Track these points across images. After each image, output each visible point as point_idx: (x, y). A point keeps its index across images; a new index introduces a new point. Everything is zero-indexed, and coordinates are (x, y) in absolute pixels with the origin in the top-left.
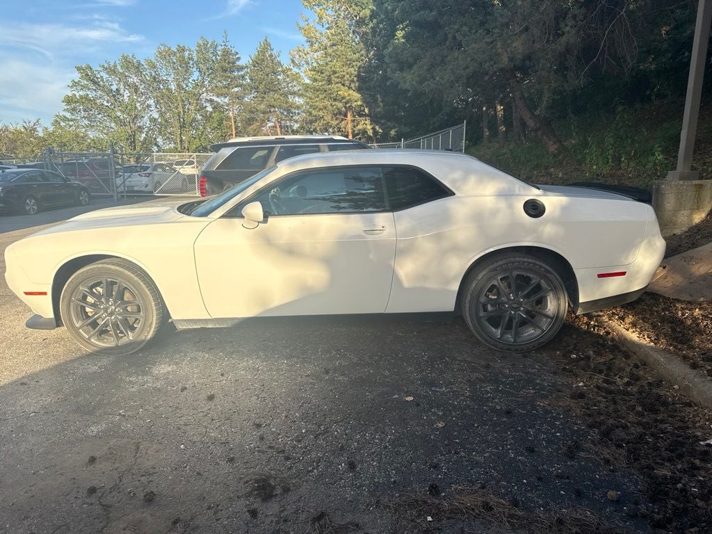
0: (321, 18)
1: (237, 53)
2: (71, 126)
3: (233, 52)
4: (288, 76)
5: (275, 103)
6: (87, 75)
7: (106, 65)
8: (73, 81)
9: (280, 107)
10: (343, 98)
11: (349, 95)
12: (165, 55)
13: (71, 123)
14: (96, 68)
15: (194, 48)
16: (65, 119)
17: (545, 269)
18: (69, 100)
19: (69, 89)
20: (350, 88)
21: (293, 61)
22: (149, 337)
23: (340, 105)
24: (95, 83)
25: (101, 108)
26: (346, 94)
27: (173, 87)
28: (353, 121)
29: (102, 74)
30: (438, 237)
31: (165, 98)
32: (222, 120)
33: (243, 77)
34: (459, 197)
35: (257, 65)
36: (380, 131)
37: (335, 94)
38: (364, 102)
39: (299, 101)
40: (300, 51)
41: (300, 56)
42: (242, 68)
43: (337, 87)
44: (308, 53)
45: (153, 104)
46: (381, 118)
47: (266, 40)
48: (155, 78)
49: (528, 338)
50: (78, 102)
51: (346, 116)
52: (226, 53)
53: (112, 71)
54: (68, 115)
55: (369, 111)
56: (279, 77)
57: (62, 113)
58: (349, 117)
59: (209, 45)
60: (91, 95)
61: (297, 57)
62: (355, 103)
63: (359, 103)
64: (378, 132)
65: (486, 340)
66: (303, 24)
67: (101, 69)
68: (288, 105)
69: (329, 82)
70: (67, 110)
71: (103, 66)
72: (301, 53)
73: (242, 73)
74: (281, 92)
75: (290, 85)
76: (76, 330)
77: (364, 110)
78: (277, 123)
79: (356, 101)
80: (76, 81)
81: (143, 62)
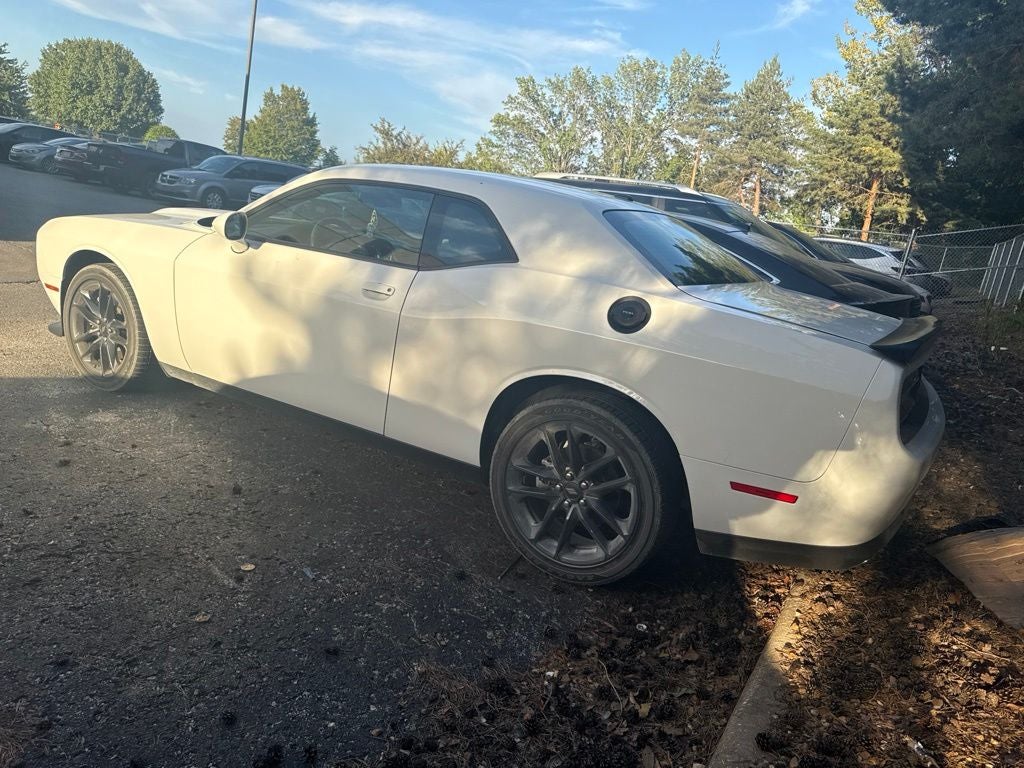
0: (880, 31)
1: (727, 76)
2: (493, 154)
3: (722, 73)
4: (794, 116)
5: (762, 155)
6: (527, 90)
7: (554, 80)
8: (510, 96)
9: (767, 160)
10: (870, 157)
11: (880, 154)
12: (630, 71)
13: (495, 150)
14: (540, 80)
15: (669, 64)
16: (490, 144)
17: (626, 436)
18: (499, 121)
19: (503, 106)
20: (887, 143)
21: (815, 96)
22: (129, 375)
23: (861, 167)
24: (535, 101)
25: (535, 135)
26: (875, 152)
27: (629, 117)
28: (880, 196)
29: (545, 90)
30: (460, 326)
31: (615, 131)
32: (679, 170)
33: (726, 111)
34: (521, 267)
35: (751, 95)
36: (924, 219)
37: (857, 151)
38: (904, 168)
39: (800, 154)
40: (830, 80)
41: (827, 89)
42: (727, 98)
43: (864, 140)
44: (842, 85)
45: (600, 138)
46: (934, 199)
47: (775, 60)
48: (609, 103)
49: (583, 560)
50: (508, 124)
51: (869, 187)
52: (712, 75)
53: (557, 88)
54: (494, 139)
55: (910, 184)
56: (780, 116)
57: (488, 136)
58: (875, 189)
59: (690, 62)
60: (528, 117)
61: (823, 89)
62: (888, 168)
63: (894, 169)
64: (919, 221)
65: (511, 537)
66: (847, 40)
67: (546, 84)
68: (782, 159)
69: (855, 130)
70: (494, 133)
71: (550, 81)
72: (830, 83)
73: (727, 106)
74: (777, 139)
75: (793, 130)
76: (72, 342)
77: (901, 182)
78: (758, 183)
79: (890, 165)
80: (513, 96)
81: (599, 80)
